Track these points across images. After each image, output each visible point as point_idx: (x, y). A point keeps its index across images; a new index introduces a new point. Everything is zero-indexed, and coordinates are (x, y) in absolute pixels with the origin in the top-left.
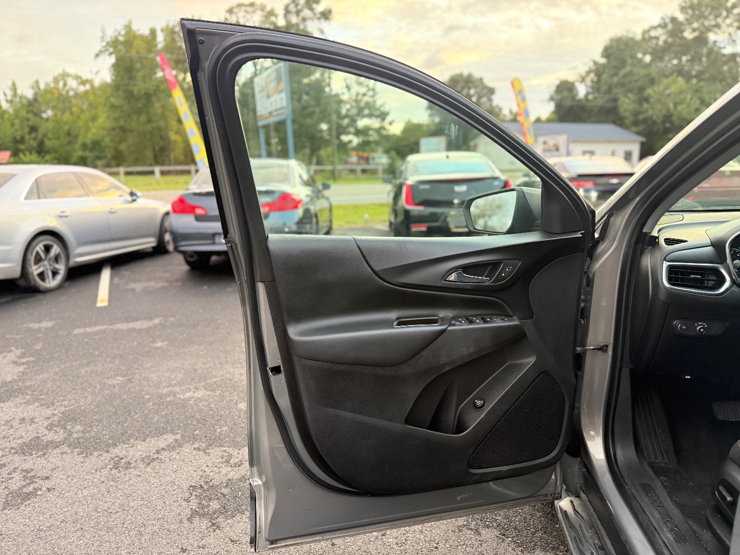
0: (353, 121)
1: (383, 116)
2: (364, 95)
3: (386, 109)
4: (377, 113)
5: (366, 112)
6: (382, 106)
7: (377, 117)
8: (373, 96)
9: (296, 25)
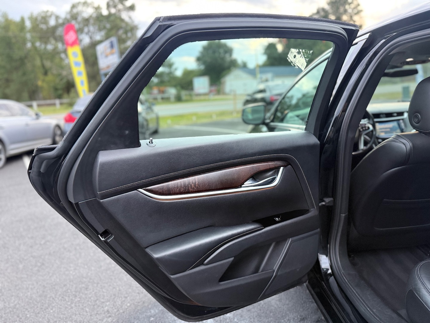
1: (170, 66)
9: (114, 14)
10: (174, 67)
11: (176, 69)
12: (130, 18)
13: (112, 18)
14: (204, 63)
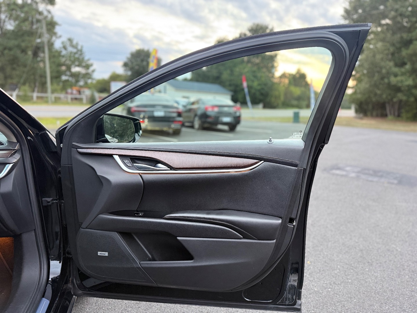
0: (69, 68)
1: (87, 67)
2: (75, 53)
3: (90, 62)
4: (84, 64)
5: (77, 63)
6: (89, 60)
7: (84, 67)
8: (81, 54)
9: (30, 5)
10: (91, 69)
11: (93, 71)
12: (49, 12)
13: (26, 9)
14: (131, 69)
